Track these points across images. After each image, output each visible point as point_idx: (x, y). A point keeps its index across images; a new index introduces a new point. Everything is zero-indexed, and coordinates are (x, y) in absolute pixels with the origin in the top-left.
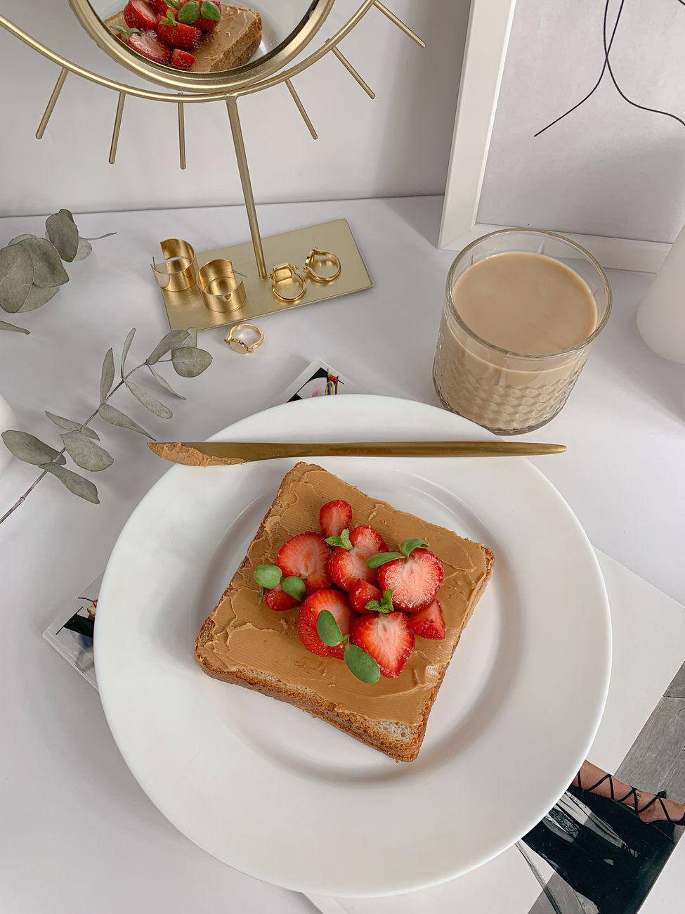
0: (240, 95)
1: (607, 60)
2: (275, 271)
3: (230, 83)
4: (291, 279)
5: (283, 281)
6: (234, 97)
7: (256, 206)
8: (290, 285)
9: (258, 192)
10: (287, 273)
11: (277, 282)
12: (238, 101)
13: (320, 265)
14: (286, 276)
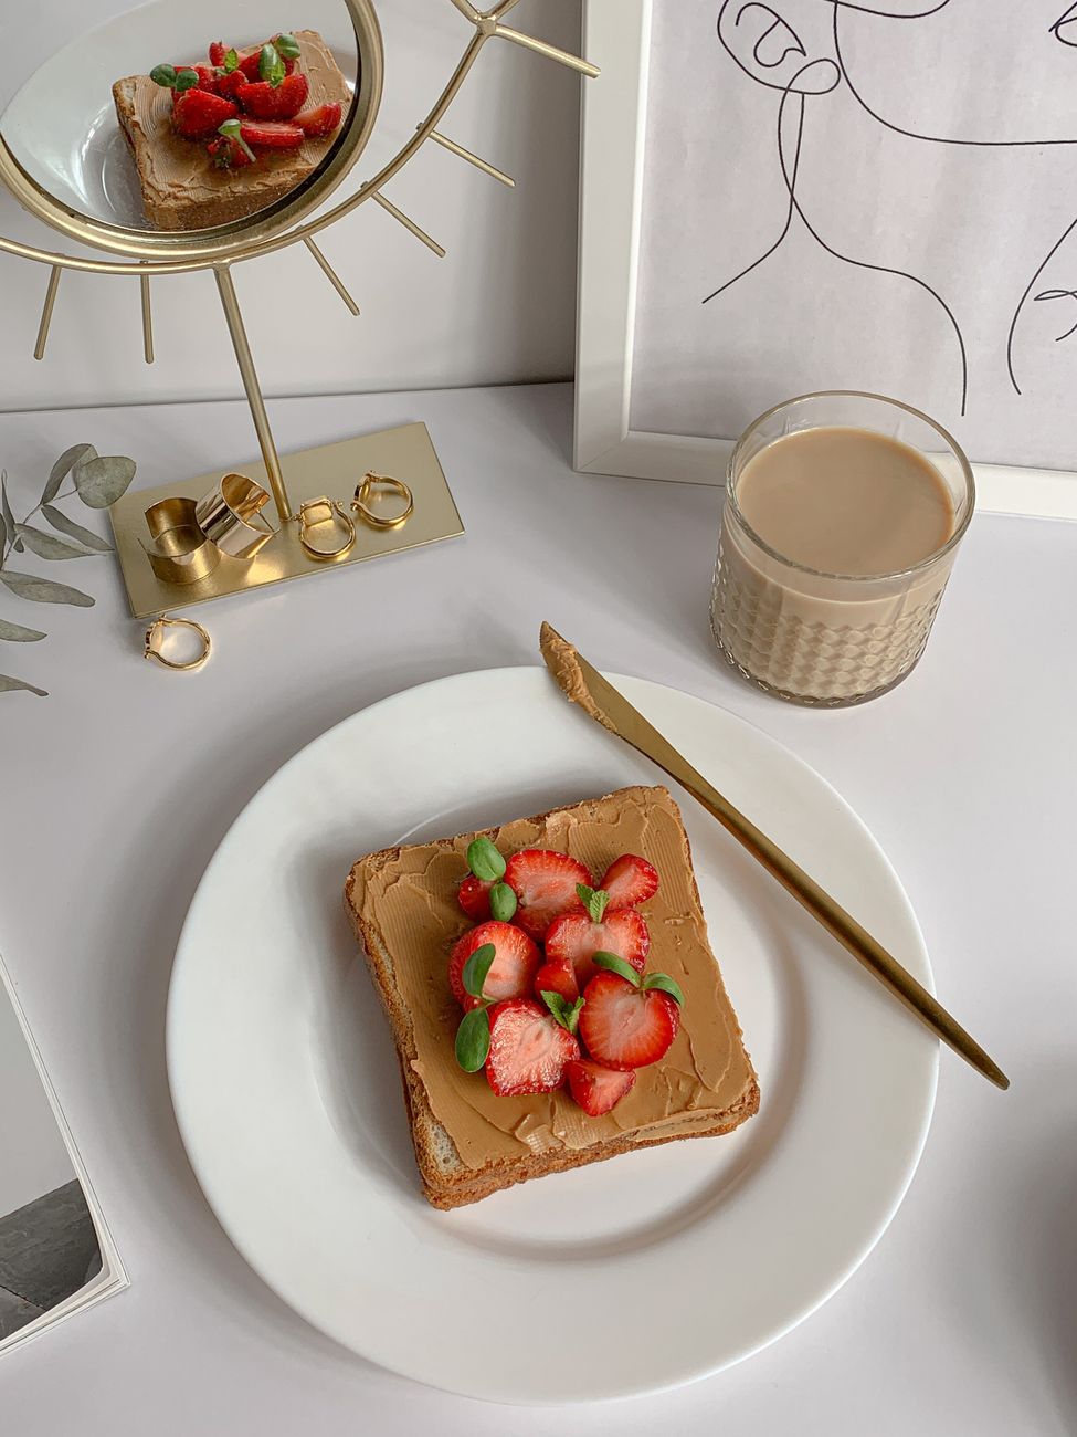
0: (233, 261)
1: (793, 199)
2: (304, 509)
3: (219, 246)
4: (331, 521)
5: (318, 525)
6: (225, 264)
7: (264, 401)
8: (329, 531)
9: (267, 380)
10: (326, 511)
11: (308, 527)
12: (232, 268)
13: (380, 498)
14: (323, 517)
